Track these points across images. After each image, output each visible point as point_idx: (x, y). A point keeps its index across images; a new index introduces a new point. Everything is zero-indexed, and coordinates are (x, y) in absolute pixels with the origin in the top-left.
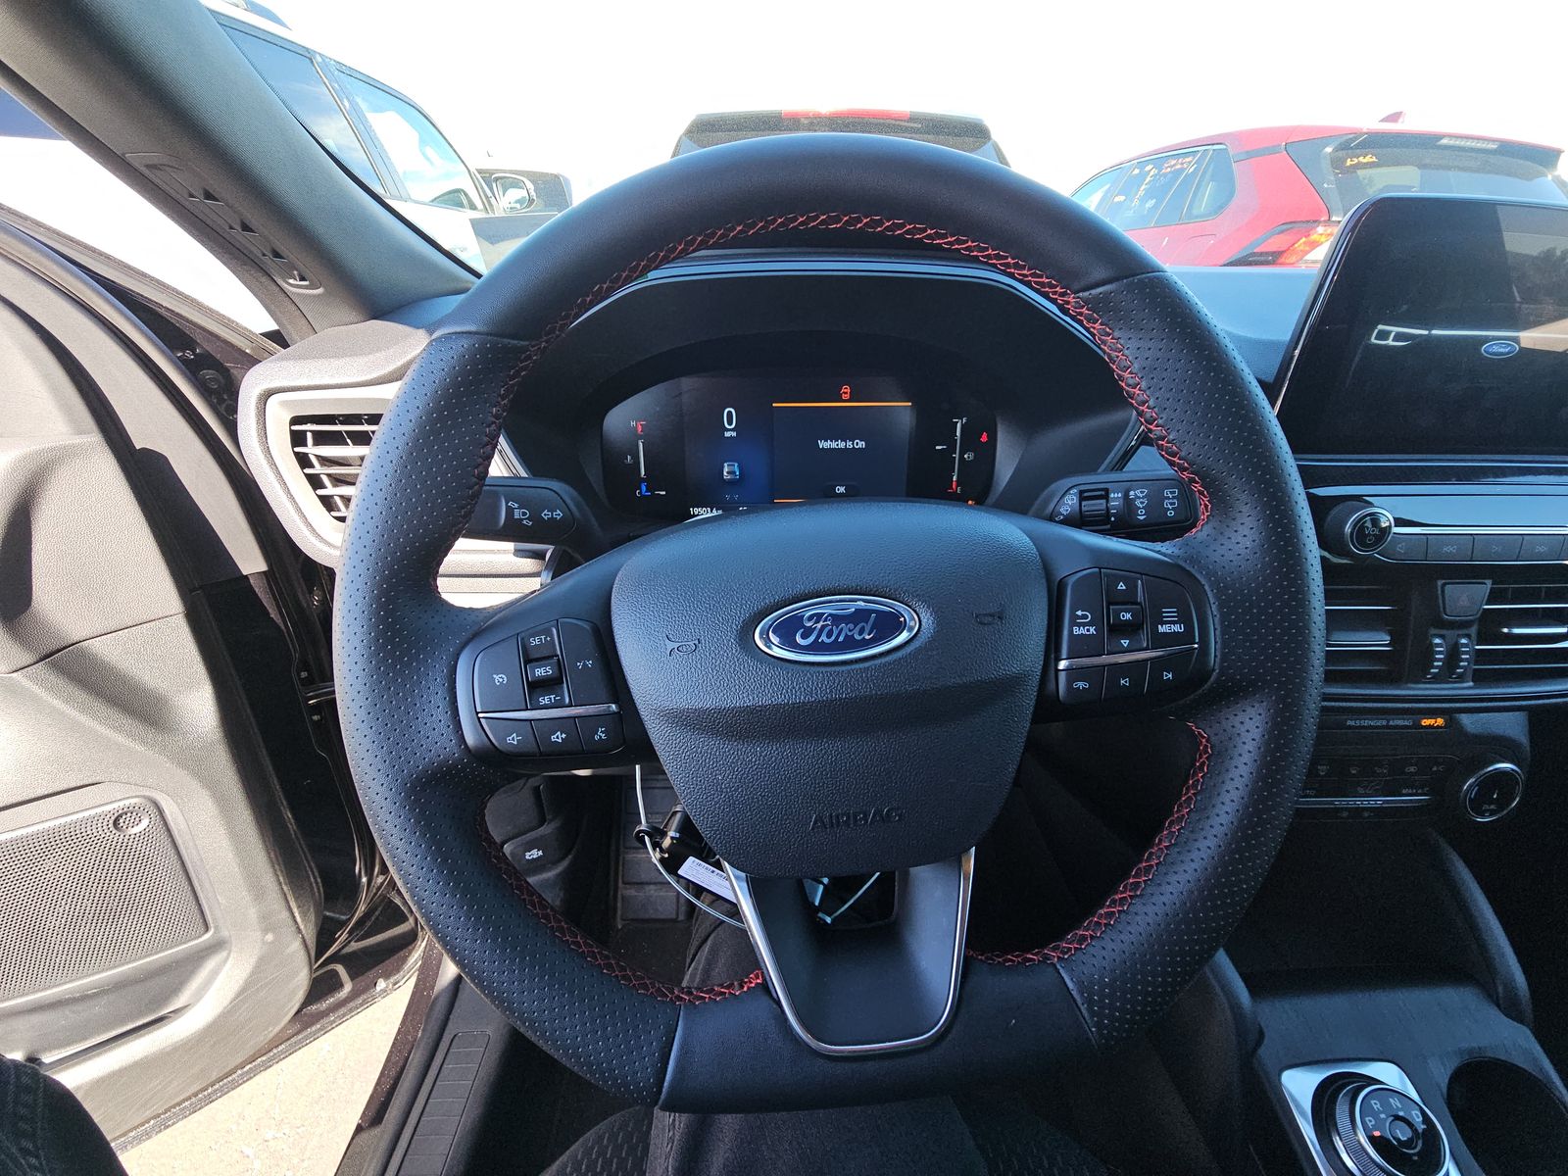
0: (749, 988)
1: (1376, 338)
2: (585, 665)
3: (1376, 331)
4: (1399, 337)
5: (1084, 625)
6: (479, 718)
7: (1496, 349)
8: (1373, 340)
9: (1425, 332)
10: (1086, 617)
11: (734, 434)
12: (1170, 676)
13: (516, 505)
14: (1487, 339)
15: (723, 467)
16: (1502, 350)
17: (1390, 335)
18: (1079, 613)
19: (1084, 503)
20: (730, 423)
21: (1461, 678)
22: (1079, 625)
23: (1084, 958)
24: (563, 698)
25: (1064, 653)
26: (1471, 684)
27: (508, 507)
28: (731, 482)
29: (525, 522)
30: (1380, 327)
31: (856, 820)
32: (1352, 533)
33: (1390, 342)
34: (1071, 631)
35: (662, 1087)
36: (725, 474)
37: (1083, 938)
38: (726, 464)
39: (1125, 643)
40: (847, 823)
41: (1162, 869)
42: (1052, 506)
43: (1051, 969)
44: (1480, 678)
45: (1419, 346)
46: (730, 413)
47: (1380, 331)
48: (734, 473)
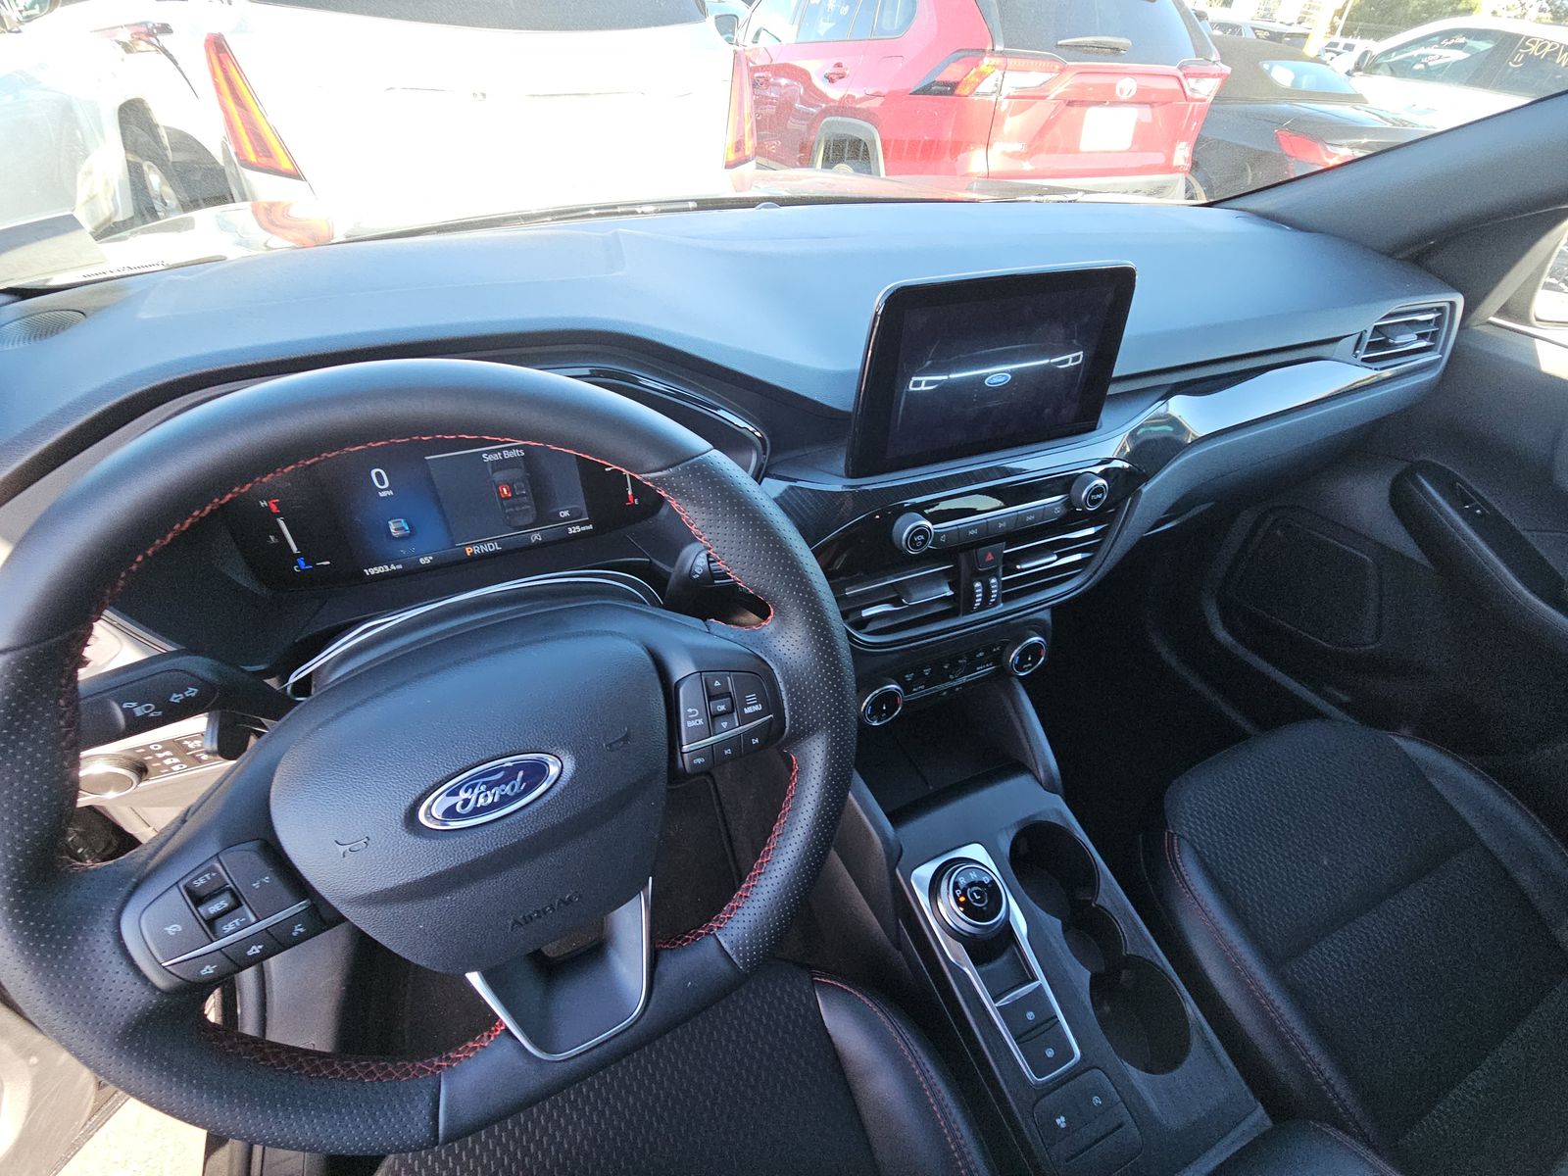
0: (495, 1036)
1: (913, 386)
2: (262, 883)
3: (912, 382)
4: (928, 383)
5: (694, 719)
6: (164, 967)
7: (995, 380)
8: (911, 388)
9: (945, 377)
10: (695, 712)
11: (391, 493)
12: (757, 741)
13: (134, 704)
14: (988, 375)
15: (388, 525)
16: (999, 380)
17: (922, 383)
18: (690, 710)
19: (711, 565)
20: (382, 483)
21: (995, 604)
22: (691, 719)
23: (732, 924)
24: (248, 919)
25: (684, 742)
26: (1002, 605)
27: (123, 710)
28: (401, 538)
29: (152, 715)
30: (914, 379)
31: (545, 913)
32: (907, 539)
33: (923, 388)
34: (686, 725)
35: (438, 1135)
36: (392, 531)
37: (733, 909)
38: (390, 522)
39: (725, 725)
40: (539, 917)
41: (775, 853)
42: (691, 561)
43: (713, 939)
44: (1006, 598)
45: (944, 389)
46: (378, 475)
47: (915, 382)
48: (403, 528)
